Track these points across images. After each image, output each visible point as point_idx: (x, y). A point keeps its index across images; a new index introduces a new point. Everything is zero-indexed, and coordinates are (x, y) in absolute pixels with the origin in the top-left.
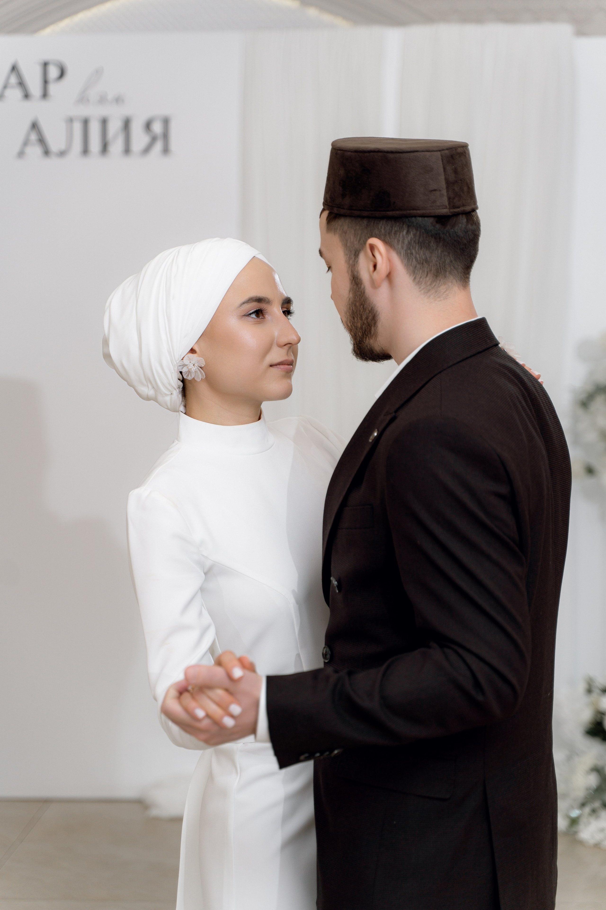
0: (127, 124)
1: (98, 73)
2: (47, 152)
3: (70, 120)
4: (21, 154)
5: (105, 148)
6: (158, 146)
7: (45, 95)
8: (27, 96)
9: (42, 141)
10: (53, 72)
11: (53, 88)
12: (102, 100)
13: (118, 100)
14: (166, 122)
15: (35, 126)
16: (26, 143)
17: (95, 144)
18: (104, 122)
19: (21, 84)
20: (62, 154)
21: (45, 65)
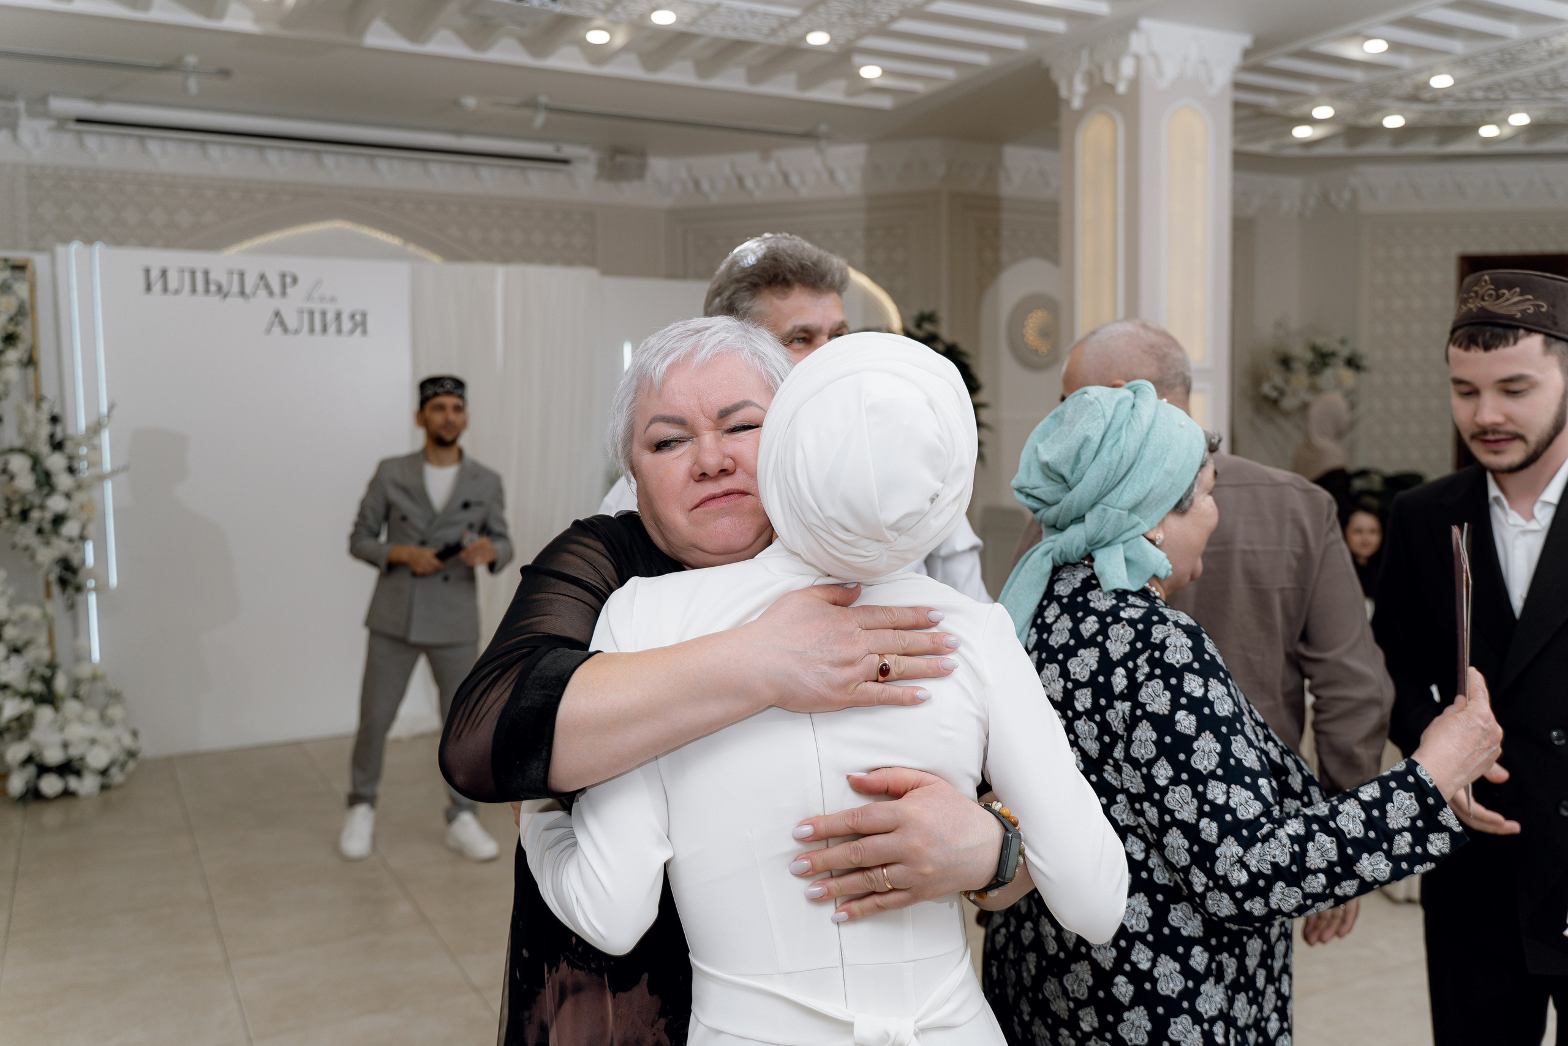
0: (338, 316)
1: (318, 283)
2: (286, 330)
3: (301, 312)
4: (268, 331)
5: (325, 329)
6: (359, 330)
7: (284, 293)
8: (271, 293)
9: (282, 324)
10: (288, 280)
11: (289, 290)
12: (322, 299)
13: (333, 300)
14: (364, 315)
15: (277, 314)
16: (272, 324)
17: (318, 326)
18: (324, 314)
19: (267, 287)
20: (297, 332)
21: (283, 276)
